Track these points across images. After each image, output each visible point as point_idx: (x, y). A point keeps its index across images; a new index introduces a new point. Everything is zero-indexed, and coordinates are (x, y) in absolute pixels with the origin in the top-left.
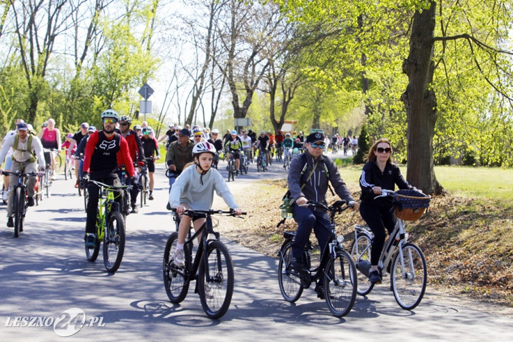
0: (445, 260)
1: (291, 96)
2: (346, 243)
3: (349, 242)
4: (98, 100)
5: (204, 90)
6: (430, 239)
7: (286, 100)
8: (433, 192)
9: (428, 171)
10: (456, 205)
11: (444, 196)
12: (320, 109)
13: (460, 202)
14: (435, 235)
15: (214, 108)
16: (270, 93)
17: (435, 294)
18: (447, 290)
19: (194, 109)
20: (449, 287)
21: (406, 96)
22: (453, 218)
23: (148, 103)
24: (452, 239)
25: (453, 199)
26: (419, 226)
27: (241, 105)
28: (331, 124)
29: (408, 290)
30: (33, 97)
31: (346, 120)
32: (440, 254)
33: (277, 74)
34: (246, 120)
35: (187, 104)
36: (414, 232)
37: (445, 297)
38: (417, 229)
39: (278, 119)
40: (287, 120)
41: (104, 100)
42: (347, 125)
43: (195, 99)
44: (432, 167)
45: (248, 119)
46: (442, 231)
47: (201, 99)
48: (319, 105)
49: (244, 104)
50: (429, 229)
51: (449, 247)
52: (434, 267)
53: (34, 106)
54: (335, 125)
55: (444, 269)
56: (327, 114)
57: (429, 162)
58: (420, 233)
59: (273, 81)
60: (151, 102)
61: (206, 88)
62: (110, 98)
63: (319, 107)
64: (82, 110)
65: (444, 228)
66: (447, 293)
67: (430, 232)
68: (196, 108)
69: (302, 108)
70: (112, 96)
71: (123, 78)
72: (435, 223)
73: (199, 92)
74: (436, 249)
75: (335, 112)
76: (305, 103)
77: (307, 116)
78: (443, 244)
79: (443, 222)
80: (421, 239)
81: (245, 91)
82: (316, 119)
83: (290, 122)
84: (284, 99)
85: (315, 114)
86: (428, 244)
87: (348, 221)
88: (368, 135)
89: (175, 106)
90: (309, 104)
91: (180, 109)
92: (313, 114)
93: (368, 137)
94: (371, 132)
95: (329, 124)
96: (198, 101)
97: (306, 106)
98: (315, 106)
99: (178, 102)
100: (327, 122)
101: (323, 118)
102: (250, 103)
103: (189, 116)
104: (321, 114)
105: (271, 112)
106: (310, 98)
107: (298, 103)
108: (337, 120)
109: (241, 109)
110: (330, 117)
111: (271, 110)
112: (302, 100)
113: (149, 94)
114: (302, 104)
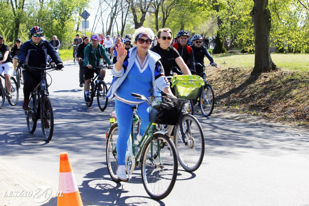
0: (285, 107)
1: (168, 15)
2: (224, 100)
3: (225, 99)
4: (56, 21)
5: (117, 13)
6: (273, 96)
8: (271, 69)
9: (268, 56)
10: (285, 76)
11: (277, 70)
12: (184, 22)
13: (287, 74)
14: (276, 93)
15: (124, 24)
16: (155, 13)
17: (283, 127)
18: (290, 124)
19: (112, 24)
20: (290, 123)
21: (253, 12)
22: (285, 83)
23: (86, 22)
24: (287, 95)
25: (283, 72)
26: (265, 88)
27: (139, 21)
28: (191, 31)
29: (267, 125)
30: (17, 21)
31: (200, 28)
32: (281, 104)
33: (159, 2)
35: (107, 22)
36: (263, 92)
37: (289, 128)
38: (265, 90)
41: (59, 21)
43: (112, 19)
44: (270, 54)
46: (280, 91)
47: (115, 19)
48: (183, 19)
49: (141, 20)
50: (272, 90)
51: (286, 100)
52: (279, 112)
53: (18, 26)
54: (193, 31)
55: (285, 113)
56: (189, 25)
57: (268, 51)
58: (267, 92)
59: (156, 6)
60: (88, 21)
62: (63, 20)
63: (184, 21)
64: (47, 28)
65: (281, 89)
66: (290, 126)
67: (273, 92)
68: (113, 24)
69: (173, 22)
70: (64, 18)
71: (70, 7)
72: (275, 86)
73: (114, 15)
74: (278, 101)
75: (193, 23)
77: (177, 26)
78: (282, 98)
79: (279, 86)
80: (268, 96)
81: (141, 13)
82: (182, 28)
84: (164, 17)
85: (181, 25)
86: (273, 99)
87: (222, 87)
88: (221, 36)
89: (100, 23)
90: (178, 19)
91: (103, 25)
92: (180, 25)
93: (221, 37)
94: (223, 35)
95: (189, 31)
96: (114, 20)
97: (176, 20)
98: (181, 20)
99: (102, 20)
100: (188, 30)
101: (186, 27)
102: (144, 20)
103: (109, 29)
104: (185, 25)
105: (156, 25)
106: (178, 16)
107: (170, 19)
108: (194, 28)
109: (139, 23)
110: (190, 27)
111: (156, 23)
112: (174, 17)
113: (87, 17)
114: (173, 20)
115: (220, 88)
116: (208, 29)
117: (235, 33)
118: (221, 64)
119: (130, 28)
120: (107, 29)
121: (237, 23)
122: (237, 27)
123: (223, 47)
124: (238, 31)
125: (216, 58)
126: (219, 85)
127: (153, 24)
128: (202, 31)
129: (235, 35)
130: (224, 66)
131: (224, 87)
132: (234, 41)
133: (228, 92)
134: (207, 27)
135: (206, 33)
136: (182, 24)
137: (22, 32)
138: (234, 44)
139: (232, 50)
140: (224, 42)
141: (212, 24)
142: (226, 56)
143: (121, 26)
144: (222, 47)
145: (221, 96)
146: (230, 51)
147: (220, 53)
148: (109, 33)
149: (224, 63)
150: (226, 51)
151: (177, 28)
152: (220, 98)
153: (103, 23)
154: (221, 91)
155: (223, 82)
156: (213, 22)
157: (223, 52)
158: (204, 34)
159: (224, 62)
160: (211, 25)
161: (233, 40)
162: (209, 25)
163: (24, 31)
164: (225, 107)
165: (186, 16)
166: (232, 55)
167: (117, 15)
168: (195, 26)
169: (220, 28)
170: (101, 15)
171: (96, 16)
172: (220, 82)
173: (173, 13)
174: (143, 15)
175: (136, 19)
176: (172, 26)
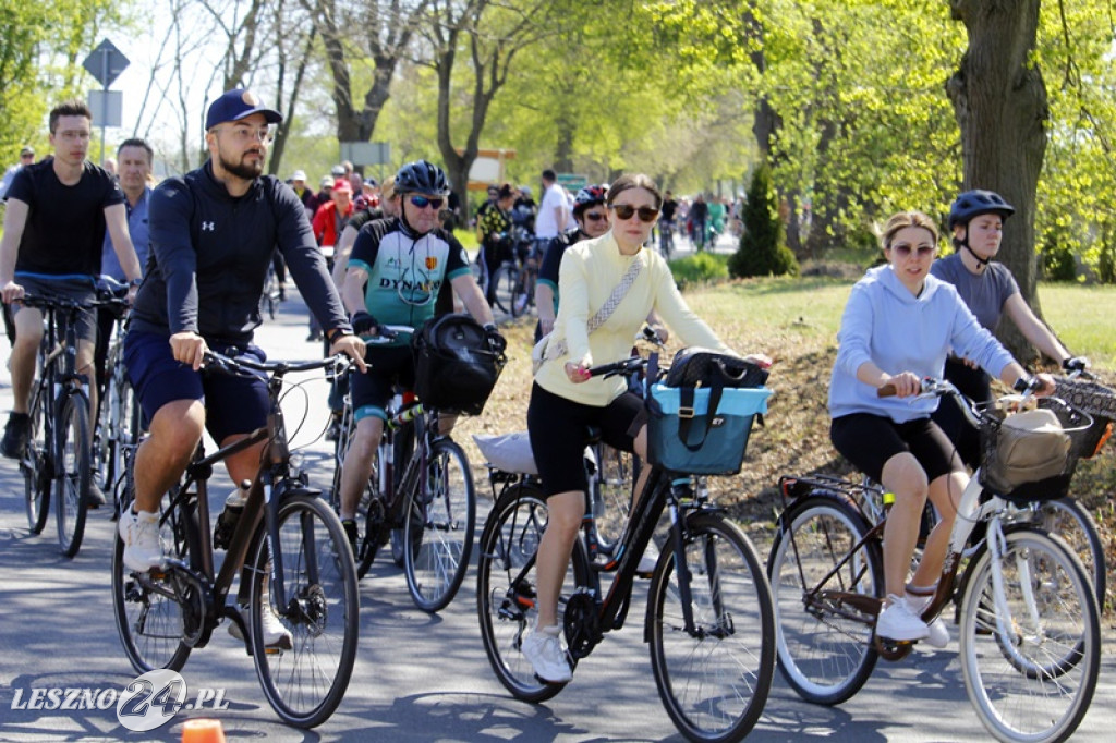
1: (499, 77)
5: (257, 60)
7: (486, 90)
12: (577, 114)
16: (438, 68)
21: (960, 84)
27: (359, 104)
28: (606, 159)
31: (651, 147)
33: (458, 14)
34: (377, 148)
39: (460, 147)
40: (484, 144)
42: (653, 161)
45: (381, 144)
48: (572, 103)
49: (368, 98)
54: (617, 163)
56: (598, 128)
59: (446, 36)
60: (119, 94)
61: (262, 53)
63: (573, 110)
69: (522, 113)
73: (242, 66)
75: (623, 127)
76: (531, 96)
77: (540, 134)
81: (371, 61)
82: (564, 147)
83: (494, 155)
84: (480, 85)
85: (562, 131)
87: (796, 440)
88: (776, 192)
89: (173, 105)
90: (546, 100)
91: (185, 114)
92: (556, 128)
93: (774, 197)
94: (786, 183)
95: (599, 160)
97: (535, 105)
98: (563, 106)
99: (180, 93)
100: (593, 153)
101: (584, 142)
102: (386, 97)
104: (579, 129)
105: (439, 126)
106: (546, 84)
107: (510, 98)
108: (623, 147)
109: (359, 114)
110: (605, 140)
111: (440, 117)
112: (525, 88)
113: (114, 71)
114: (524, 102)
115: (785, 443)
116: (688, 153)
117: (845, 179)
118: (783, 328)
119: (306, 134)
121: (854, 128)
122: (857, 148)
123: (781, 246)
124: (858, 170)
125: (751, 295)
126: (782, 431)
127: (425, 117)
128: (660, 162)
129: (840, 188)
130: (799, 338)
131: (806, 442)
132: (835, 219)
133: (829, 465)
134: (682, 145)
135: (679, 171)
136: (564, 126)
138: (833, 229)
139: (822, 263)
140: (788, 221)
141: (710, 132)
142: (798, 288)
144: (773, 243)
146: (810, 264)
147: (766, 274)
149: (800, 325)
150: (797, 265)
151: (540, 146)
153: (183, 104)
154: (793, 461)
155: (803, 416)
156: (714, 118)
157: (780, 268)
158: (666, 178)
159: (797, 321)
160: (707, 135)
161: (831, 213)
162: (697, 135)
165: (585, 84)
166: (824, 285)
167: (257, 68)
168: (630, 136)
169: (771, 154)
170: (178, 67)
171: (154, 70)
172: (786, 413)
173: (525, 67)
174: (381, 74)
175: (348, 90)
176: (517, 133)
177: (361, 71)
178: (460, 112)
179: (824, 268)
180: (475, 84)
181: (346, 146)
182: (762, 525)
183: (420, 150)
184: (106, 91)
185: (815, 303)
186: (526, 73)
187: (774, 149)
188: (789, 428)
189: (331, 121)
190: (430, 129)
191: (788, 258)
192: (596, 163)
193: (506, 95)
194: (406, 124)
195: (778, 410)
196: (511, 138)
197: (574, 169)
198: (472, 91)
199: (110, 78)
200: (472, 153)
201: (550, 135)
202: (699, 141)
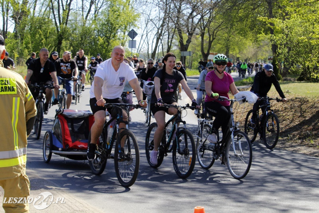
1: (214, 38)
4: (101, 39)
5: (164, 34)
7: (211, 40)
15: (170, 44)
16: (201, 35)
19: (157, 45)
23: (133, 41)
27: (185, 43)
28: (236, 55)
30: (60, 38)
31: (245, 52)
33: (205, 24)
34: (189, 52)
35: (153, 42)
40: (210, 52)
41: (104, 40)
43: (158, 40)
49: (187, 42)
53: (60, 43)
54: (238, 56)
56: (234, 48)
59: (203, 28)
60: (135, 41)
61: (165, 32)
62: (108, 38)
63: (229, 44)
68: (158, 45)
69: (218, 45)
70: (110, 37)
71: (117, 25)
73: (160, 35)
75: (240, 48)
77: (222, 50)
81: (187, 34)
82: (227, 52)
83: (213, 54)
87: (291, 118)
88: (277, 62)
89: (146, 43)
90: (223, 42)
91: (148, 45)
92: (225, 48)
93: (277, 64)
95: (234, 55)
96: (160, 41)
97: (221, 43)
98: (227, 44)
99: (147, 41)
100: (233, 54)
101: (231, 51)
102: (191, 41)
103: (154, 50)
104: (230, 49)
105: (201, 47)
106: (223, 39)
107: (216, 42)
108: (239, 52)
109: (185, 45)
110: (236, 51)
111: (201, 45)
112: (219, 40)
113: (134, 36)
114: (218, 43)
115: (288, 119)
116: (253, 54)
117: (293, 60)
120: (152, 49)
123: (279, 74)
124: (296, 58)
126: (287, 116)
127: (198, 46)
128: (247, 56)
129: (292, 62)
130: (289, 95)
131: (293, 119)
132: (290, 68)
133: (299, 124)
134: (252, 52)
135: (251, 57)
136: (227, 48)
137: (65, 49)
138: (290, 71)
140: (280, 69)
143: (167, 47)
144: (277, 74)
145: (291, 128)
148: (154, 54)
150: (282, 78)
151: (222, 52)
152: (290, 131)
153: (148, 43)
154: (290, 123)
155: (291, 113)
158: (248, 59)
159: (287, 91)
162: (255, 50)
163: (68, 48)
164: (300, 141)
165: (231, 39)
166: (289, 83)
167: (164, 35)
168: (241, 50)
169: (277, 54)
170: (147, 36)
171: (142, 36)
172: (288, 112)
173: (219, 35)
174: (190, 37)
175: (183, 40)
176: (217, 49)
177: (185, 36)
178: (206, 45)
179: (287, 79)
180: (209, 39)
181: (182, 52)
182: (286, 138)
183: (196, 53)
184: (132, 40)
185: (289, 87)
186: (219, 36)
187: (277, 53)
188: (289, 115)
189: (177, 47)
190: (199, 48)
191: (280, 77)
192: (234, 56)
193: (215, 41)
194: (193, 47)
195: (286, 111)
196: (216, 50)
197: (229, 57)
198: (208, 40)
199: (133, 38)
200: (208, 54)
201: (224, 50)
202: (256, 51)
